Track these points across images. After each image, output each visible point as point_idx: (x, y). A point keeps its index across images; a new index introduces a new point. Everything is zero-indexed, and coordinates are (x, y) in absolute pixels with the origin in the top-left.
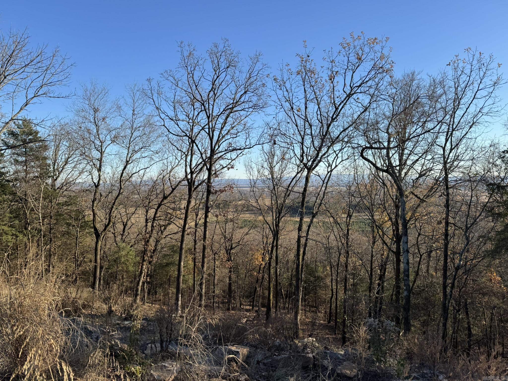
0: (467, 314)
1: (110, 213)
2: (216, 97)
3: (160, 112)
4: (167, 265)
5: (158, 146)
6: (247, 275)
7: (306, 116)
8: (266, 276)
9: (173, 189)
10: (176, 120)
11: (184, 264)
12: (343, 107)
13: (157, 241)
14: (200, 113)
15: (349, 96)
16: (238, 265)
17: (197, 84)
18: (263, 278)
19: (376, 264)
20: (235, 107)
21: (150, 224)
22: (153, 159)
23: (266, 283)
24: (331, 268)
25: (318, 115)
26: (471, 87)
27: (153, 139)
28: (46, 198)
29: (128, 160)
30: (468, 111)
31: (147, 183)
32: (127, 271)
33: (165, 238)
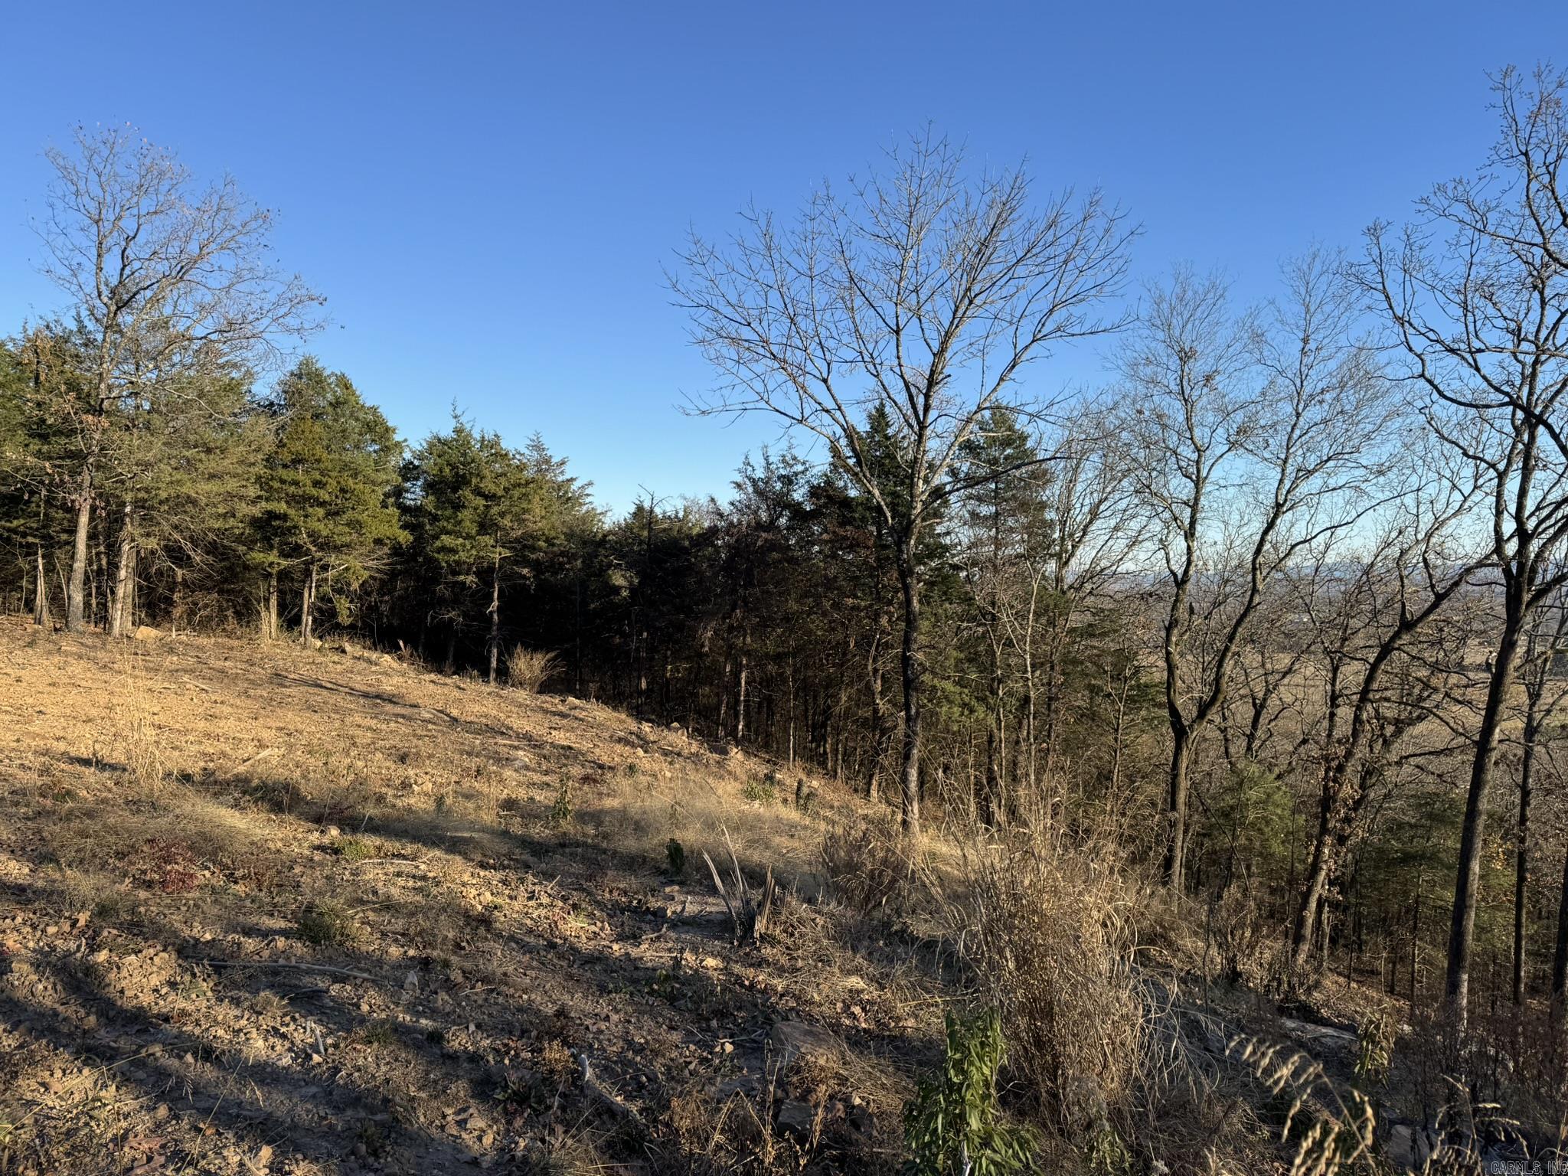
1: (1219, 665)
3: (1410, 330)
4: (1408, 859)
5: (1388, 448)
9: (1440, 598)
10: (1469, 354)
21: (1345, 713)
22: (1364, 493)
27: (1369, 428)
28: (1041, 615)
29: (1281, 501)
31: (1337, 574)
32: (1266, 856)
33: (1399, 763)
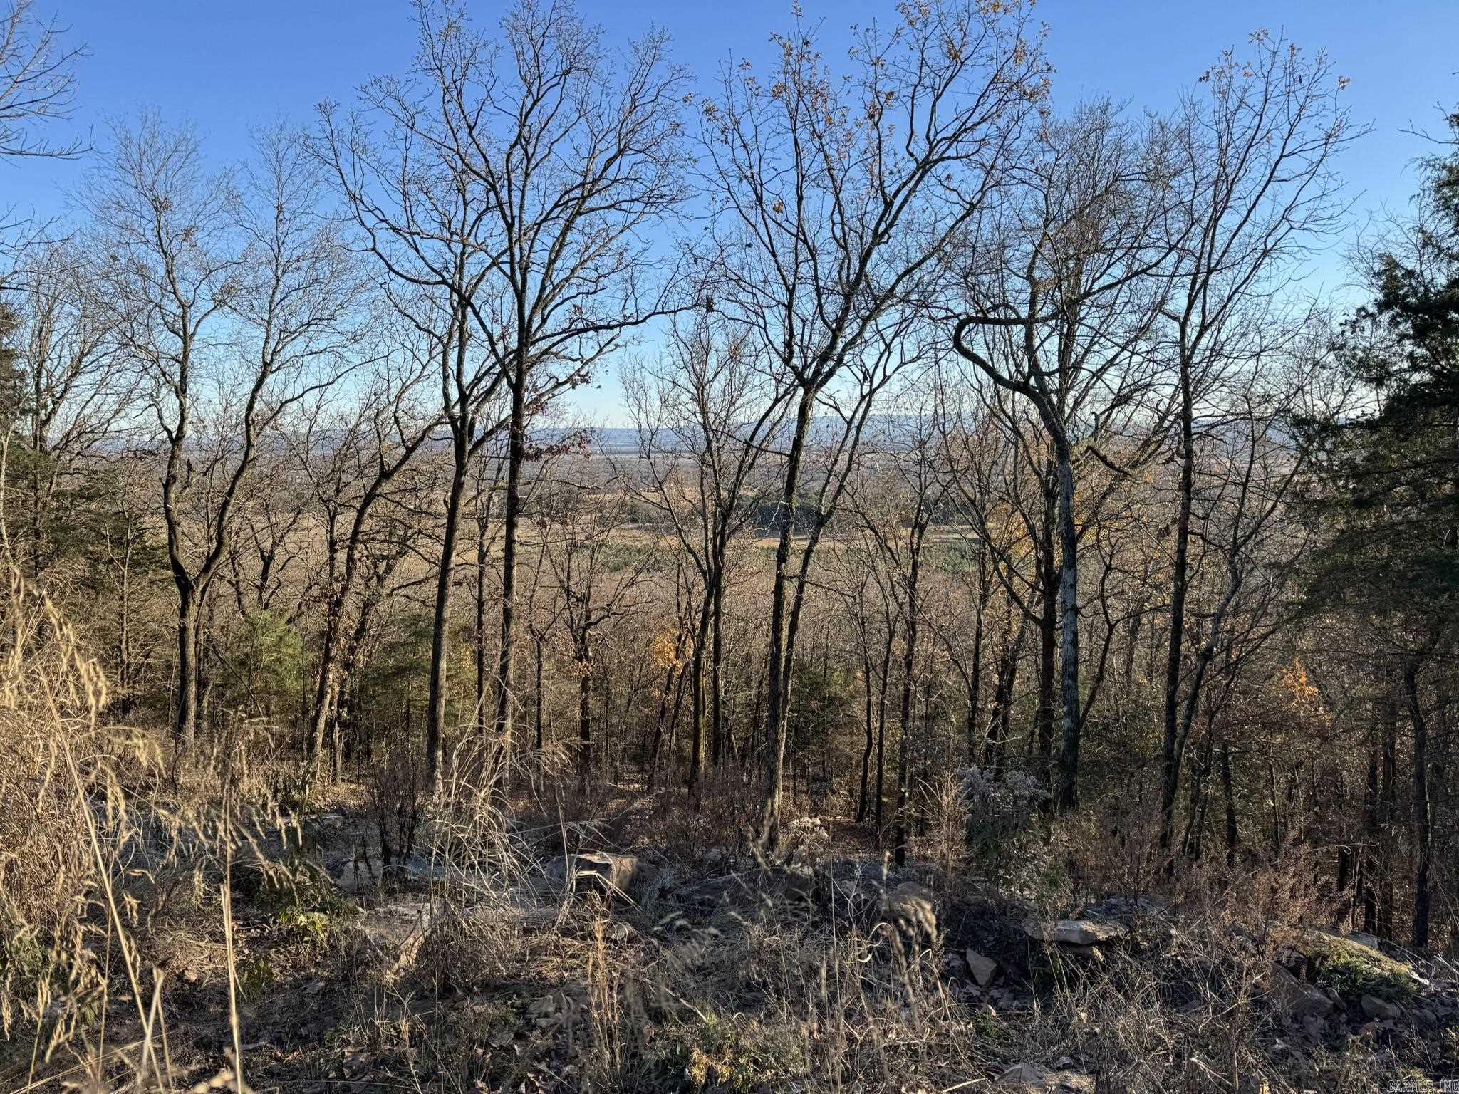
0: (1228, 789)
1: (221, 520)
2: (533, 162)
3: (361, 207)
4: (400, 672)
5: (359, 318)
6: (634, 698)
7: (800, 226)
8: (687, 699)
9: (410, 451)
10: (410, 235)
11: (449, 669)
12: (905, 201)
13: (367, 606)
14: (484, 217)
15: (925, 167)
16: (606, 671)
17: (472, 123)
18: (678, 704)
19: (988, 656)
20: (591, 195)
21: (341, 556)
22: (342, 357)
23: (687, 719)
24: (867, 673)
25: (834, 224)
26: (1264, 148)
27: (342, 298)
28: (19, 478)
29: (268, 359)
30: (1252, 215)
31: (328, 433)
32: (281, 693)
33: (390, 595)
